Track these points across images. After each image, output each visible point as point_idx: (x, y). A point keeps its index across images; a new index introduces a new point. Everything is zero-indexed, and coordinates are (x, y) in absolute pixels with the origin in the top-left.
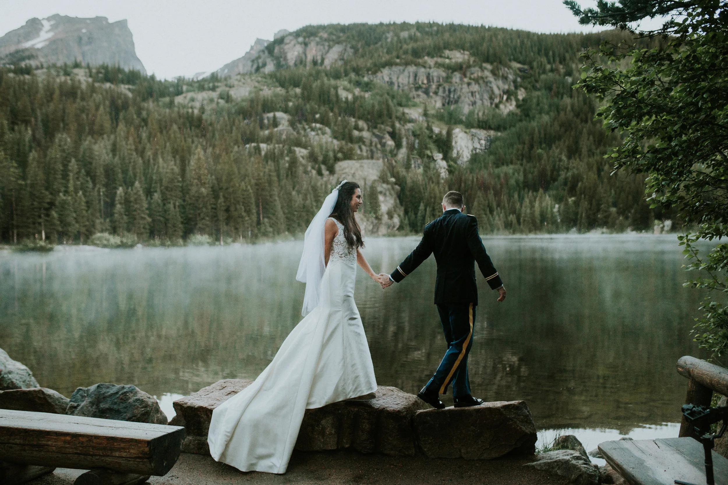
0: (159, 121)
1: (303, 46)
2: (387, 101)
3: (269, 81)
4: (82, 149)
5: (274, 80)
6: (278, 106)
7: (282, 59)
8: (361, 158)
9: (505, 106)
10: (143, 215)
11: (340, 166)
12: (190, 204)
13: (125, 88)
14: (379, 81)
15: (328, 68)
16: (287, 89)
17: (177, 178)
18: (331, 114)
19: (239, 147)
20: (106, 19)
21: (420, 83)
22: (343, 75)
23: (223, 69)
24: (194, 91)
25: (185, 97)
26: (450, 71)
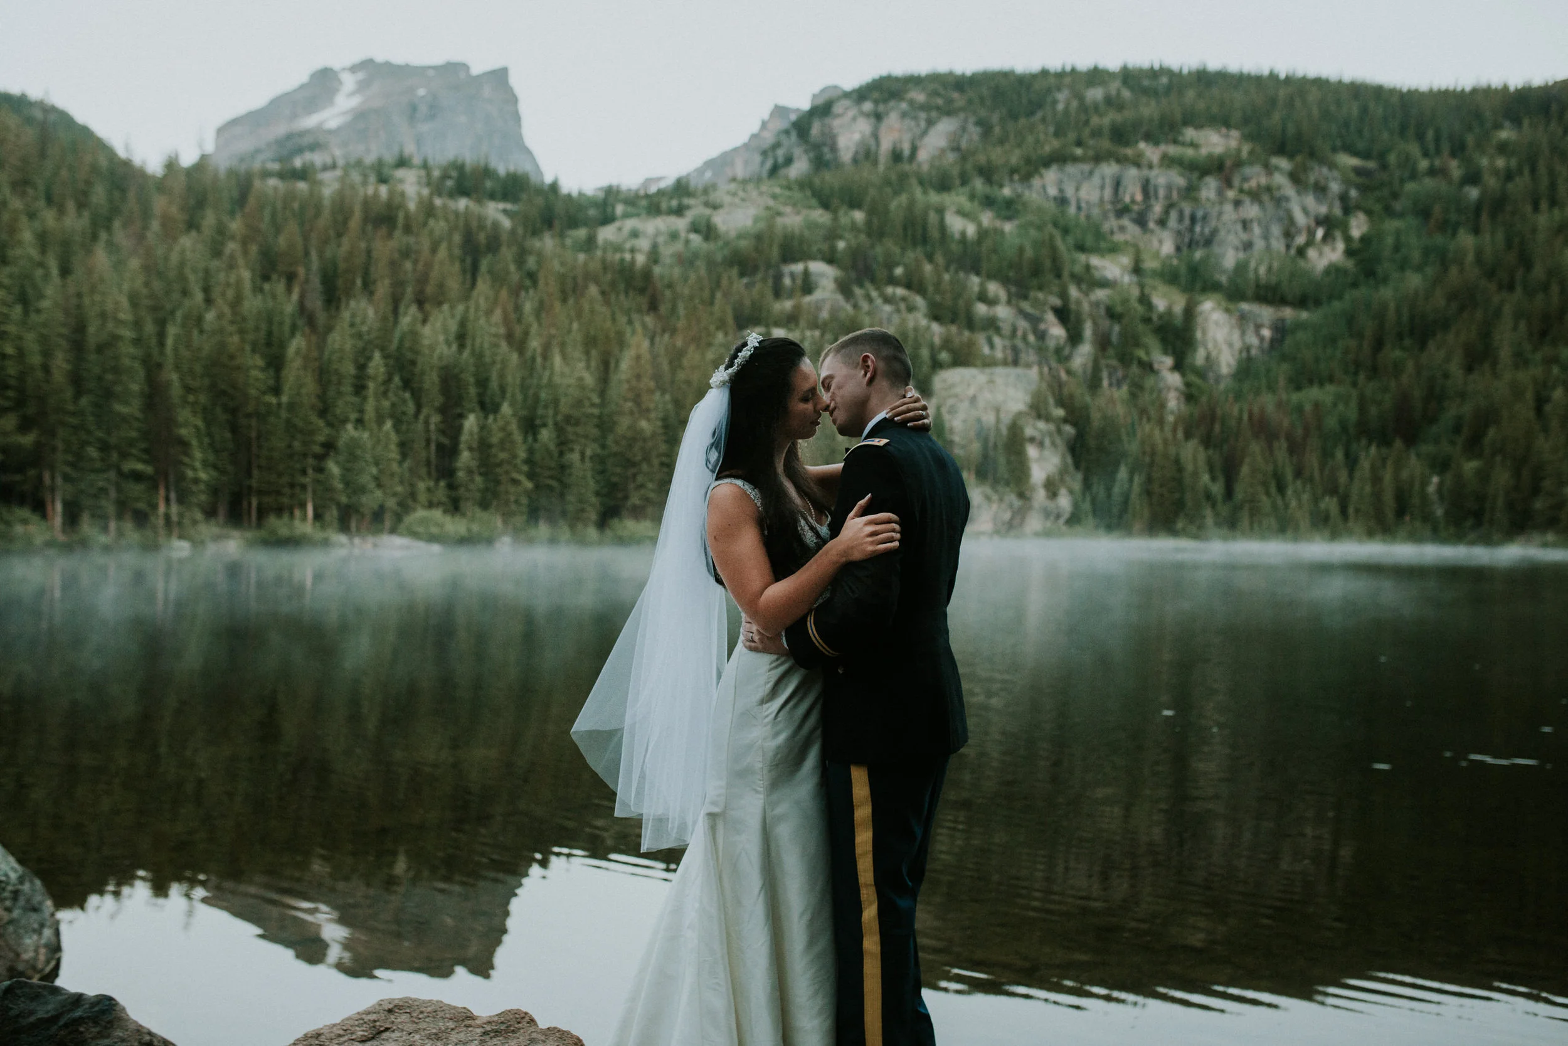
0: (562, 278)
1: (873, 120)
2: (1052, 237)
3: (797, 195)
4: (397, 335)
5: (809, 193)
6: (815, 249)
7: (826, 150)
8: (989, 363)
9: (1321, 254)
10: (515, 475)
11: (944, 381)
12: (615, 454)
13: (497, 209)
14: (1034, 196)
15: (925, 168)
16: (835, 212)
17: (589, 399)
18: (928, 268)
19: (726, 334)
20: (465, 67)
21: (1127, 199)
22: (958, 182)
23: (700, 171)
24: (638, 215)
25: (620, 229)
26: (1195, 175)
